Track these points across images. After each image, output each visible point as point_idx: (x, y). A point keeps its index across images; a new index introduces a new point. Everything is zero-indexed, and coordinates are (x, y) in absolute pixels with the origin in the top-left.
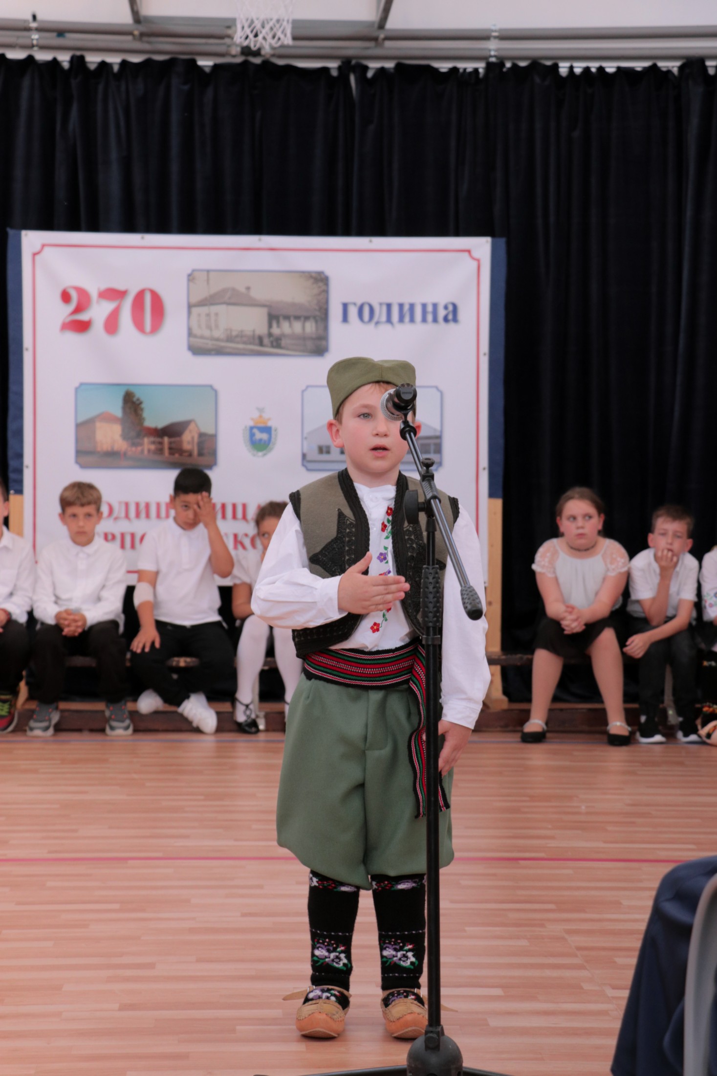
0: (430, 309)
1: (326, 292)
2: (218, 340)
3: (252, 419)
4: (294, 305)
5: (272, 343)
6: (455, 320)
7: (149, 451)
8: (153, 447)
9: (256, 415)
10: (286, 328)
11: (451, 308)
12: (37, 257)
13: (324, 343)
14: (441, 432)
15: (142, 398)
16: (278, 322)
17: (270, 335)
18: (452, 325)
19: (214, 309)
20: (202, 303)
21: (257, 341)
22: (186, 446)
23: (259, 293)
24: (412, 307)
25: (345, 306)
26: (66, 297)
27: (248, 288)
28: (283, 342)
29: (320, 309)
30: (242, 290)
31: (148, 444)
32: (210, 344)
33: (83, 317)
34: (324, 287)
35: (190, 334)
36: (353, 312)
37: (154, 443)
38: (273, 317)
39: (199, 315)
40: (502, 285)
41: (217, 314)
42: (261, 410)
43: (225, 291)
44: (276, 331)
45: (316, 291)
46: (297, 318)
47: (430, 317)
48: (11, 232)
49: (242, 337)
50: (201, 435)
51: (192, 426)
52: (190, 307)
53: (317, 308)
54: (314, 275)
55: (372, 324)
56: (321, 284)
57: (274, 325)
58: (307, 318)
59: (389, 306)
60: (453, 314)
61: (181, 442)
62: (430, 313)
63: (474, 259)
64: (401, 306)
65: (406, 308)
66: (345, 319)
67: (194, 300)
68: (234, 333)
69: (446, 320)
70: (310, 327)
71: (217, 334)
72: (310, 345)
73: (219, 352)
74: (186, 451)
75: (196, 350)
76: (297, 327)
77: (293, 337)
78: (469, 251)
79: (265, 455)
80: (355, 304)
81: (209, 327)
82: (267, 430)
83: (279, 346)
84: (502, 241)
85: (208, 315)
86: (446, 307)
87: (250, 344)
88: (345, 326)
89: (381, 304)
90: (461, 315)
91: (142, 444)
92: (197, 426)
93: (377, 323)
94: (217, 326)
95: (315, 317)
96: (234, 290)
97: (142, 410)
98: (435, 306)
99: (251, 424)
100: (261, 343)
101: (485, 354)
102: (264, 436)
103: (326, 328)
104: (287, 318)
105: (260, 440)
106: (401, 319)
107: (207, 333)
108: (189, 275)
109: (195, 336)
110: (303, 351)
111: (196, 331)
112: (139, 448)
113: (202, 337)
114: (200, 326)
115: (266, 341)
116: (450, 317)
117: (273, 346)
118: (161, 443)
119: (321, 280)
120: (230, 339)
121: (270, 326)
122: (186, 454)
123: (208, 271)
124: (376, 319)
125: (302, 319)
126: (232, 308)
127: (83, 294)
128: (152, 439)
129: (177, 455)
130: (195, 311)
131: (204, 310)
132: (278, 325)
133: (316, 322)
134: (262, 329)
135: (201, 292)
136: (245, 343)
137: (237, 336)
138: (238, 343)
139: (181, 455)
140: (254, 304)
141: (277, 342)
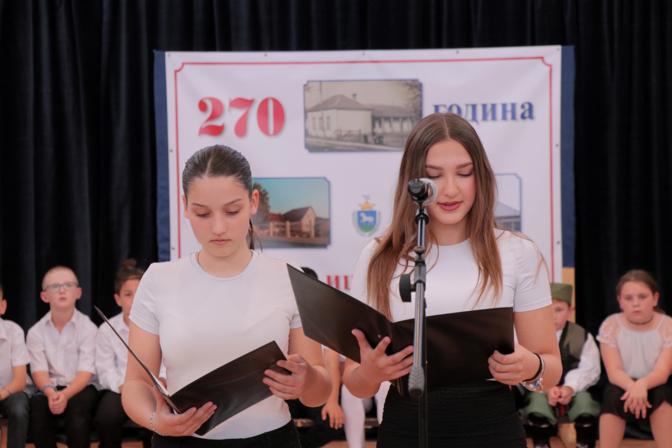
0: (509, 108)
1: (420, 96)
2: (330, 139)
3: (360, 205)
4: (393, 108)
5: (375, 140)
6: (531, 116)
7: (274, 233)
8: (277, 230)
9: (363, 201)
10: (386, 128)
11: (527, 107)
12: (179, 74)
14: (520, 212)
15: (268, 190)
16: (380, 123)
17: (374, 134)
18: (528, 121)
19: (326, 113)
20: (316, 109)
21: (363, 139)
22: (305, 229)
23: (363, 99)
24: (494, 106)
25: (437, 108)
26: (203, 106)
27: (355, 95)
28: (385, 140)
29: (416, 110)
30: (349, 96)
31: (273, 227)
32: (323, 143)
33: (217, 123)
34: (418, 93)
35: (307, 134)
37: (278, 226)
38: (376, 119)
39: (314, 119)
40: (572, 86)
41: (328, 118)
42: (367, 197)
43: (334, 98)
44: (378, 130)
45: (412, 96)
46: (396, 119)
47: (509, 115)
48: (157, 53)
49: (350, 136)
50: (317, 219)
51: (309, 212)
52: (306, 112)
53: (413, 110)
54: (409, 82)
56: (415, 90)
57: (377, 125)
58: (404, 119)
59: (474, 106)
60: (529, 112)
61: (300, 226)
62: (509, 112)
63: (546, 64)
64: (484, 106)
65: (489, 108)
67: (309, 106)
68: (343, 133)
69: (523, 117)
70: (407, 126)
71: (329, 134)
73: (331, 149)
75: (312, 148)
76: (396, 126)
77: (393, 135)
78: (542, 58)
79: (371, 235)
80: (445, 106)
81: (322, 129)
82: (372, 214)
83: (381, 143)
84: (571, 49)
85: (321, 118)
86: (523, 107)
87: (357, 141)
89: (467, 105)
90: (536, 112)
91: (268, 228)
92: (313, 212)
94: (329, 128)
95: (411, 118)
96: (342, 97)
97: (267, 199)
98: (513, 105)
99: (359, 209)
100: (366, 141)
101: (557, 145)
102: (370, 219)
104: (388, 119)
105: (367, 222)
106: (485, 118)
107: (320, 133)
108: (305, 86)
109: (311, 136)
111: (312, 132)
112: (266, 231)
113: (317, 137)
114: (314, 128)
115: (370, 139)
116: (527, 114)
117: (376, 144)
118: (284, 227)
119: (415, 86)
120: (340, 138)
121: (373, 126)
122: (305, 236)
123: (321, 82)
125: (401, 120)
126: (341, 112)
127: (217, 103)
128: (276, 223)
129: (297, 237)
130: (310, 115)
131: (318, 114)
132: (380, 126)
133: (412, 122)
134: (366, 129)
135: (315, 99)
136: (352, 141)
137: (346, 136)
138: (347, 141)
139: (300, 236)
140: (360, 108)
141: (379, 140)
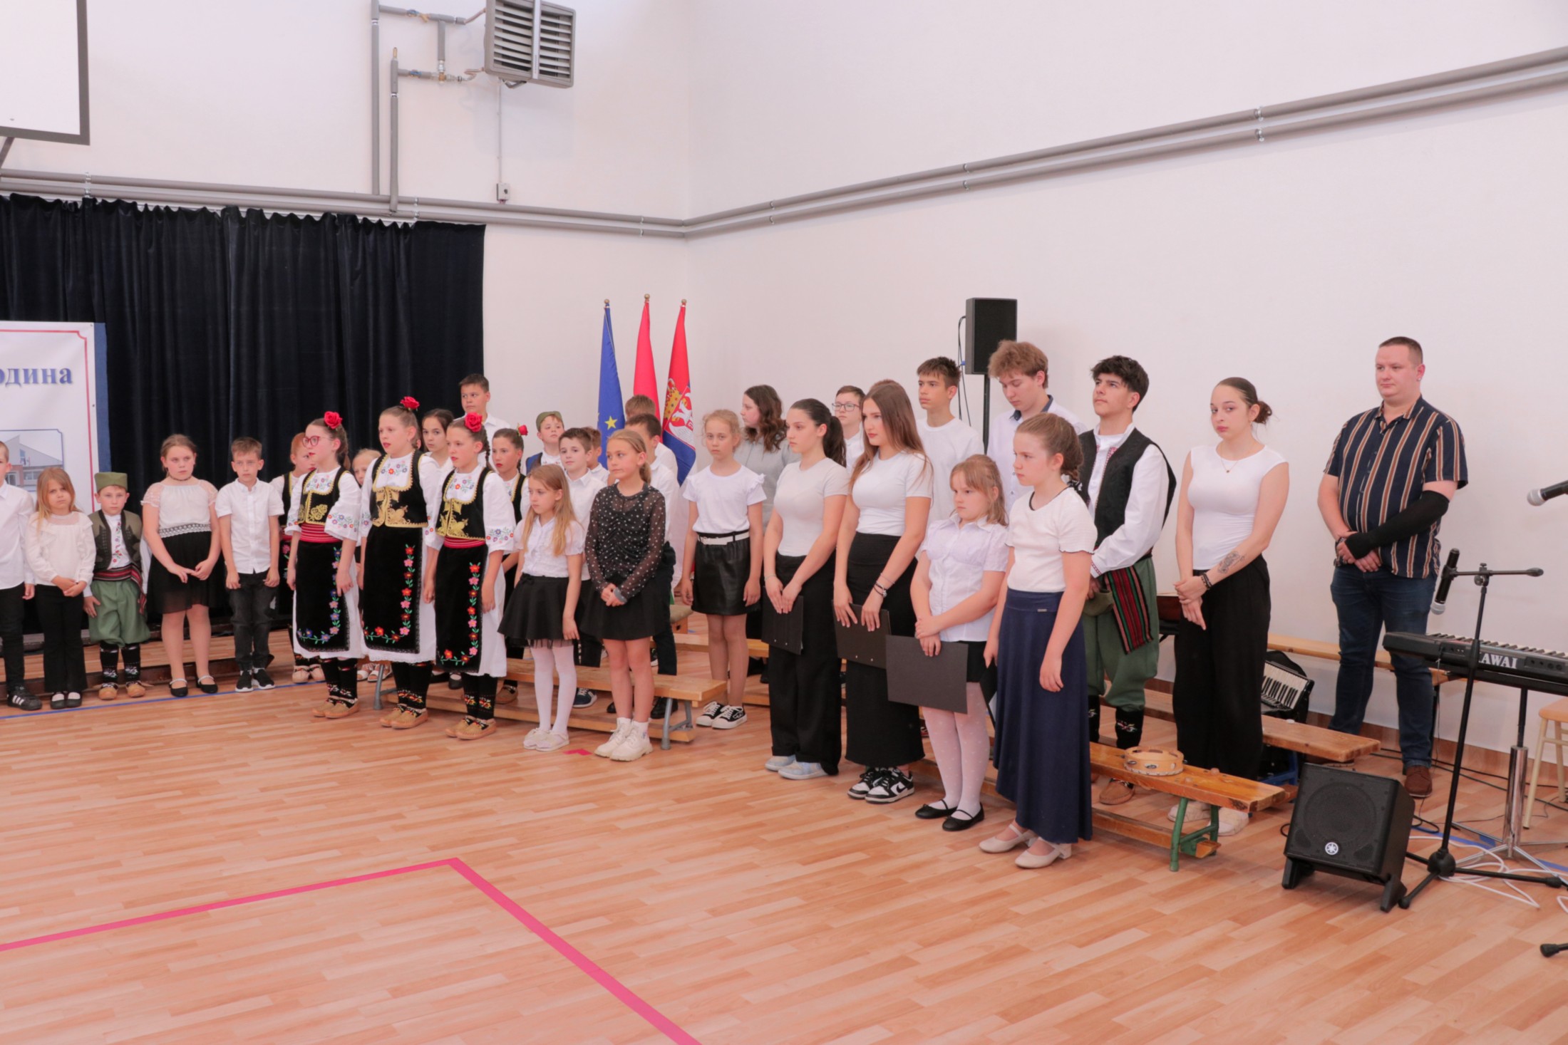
0: (49, 373)
6: (69, 381)
11: (65, 372)
14: (63, 462)
18: (67, 385)
24: (35, 371)
40: (104, 356)
47: (49, 380)
55: (4, 384)
59: (16, 371)
60: (67, 377)
62: (50, 377)
63: (81, 337)
64: (26, 371)
65: (30, 372)
69: (62, 381)
78: (77, 332)
84: (102, 325)
86: (62, 372)
89: (9, 370)
90: (74, 378)
93: (7, 384)
98: (53, 371)
101: (93, 406)
106: (27, 381)
116: (65, 379)
124: (6, 380)
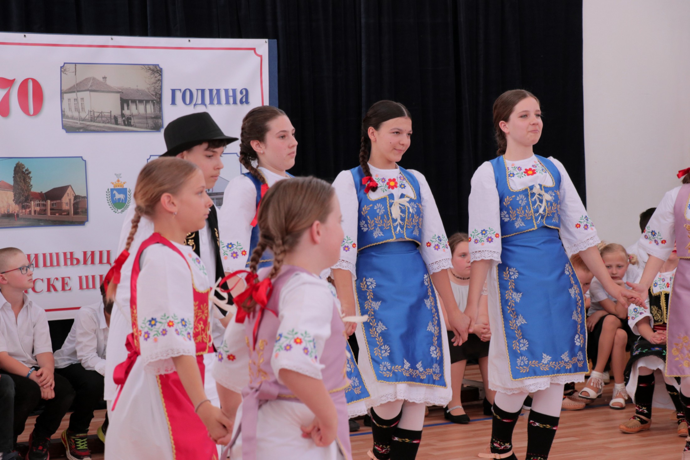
0: (231, 93)
1: (161, 80)
2: (84, 120)
3: (112, 183)
4: (138, 91)
5: (124, 121)
6: (247, 101)
7: (35, 211)
8: (38, 209)
9: (115, 180)
10: (133, 110)
11: (244, 93)
13: (160, 121)
16: (128, 106)
17: (123, 115)
18: (245, 105)
19: (80, 95)
20: (71, 90)
21: (113, 121)
22: (65, 207)
23: (114, 82)
24: (218, 92)
25: (173, 91)
27: (105, 78)
28: (132, 121)
29: (156, 94)
30: (101, 80)
31: (34, 206)
32: (79, 124)
34: (159, 77)
35: (63, 115)
36: (179, 95)
37: (39, 205)
38: (124, 102)
39: (69, 100)
40: (276, 75)
41: (82, 99)
42: (118, 176)
43: (87, 80)
44: (127, 112)
45: (153, 80)
46: (141, 101)
47: (231, 100)
49: (102, 117)
50: (76, 197)
51: (69, 191)
52: (62, 93)
53: (154, 94)
54: (151, 67)
55: (192, 106)
56: (157, 75)
57: (126, 107)
58: (147, 102)
59: (203, 91)
60: (245, 97)
61: (61, 203)
62: (231, 97)
63: (257, 55)
64: (211, 91)
65: (214, 93)
66: (173, 102)
67: (65, 88)
68: (96, 114)
69: (241, 102)
70: (150, 109)
71: (83, 115)
72: (150, 122)
73: (86, 130)
74: (64, 211)
75: (69, 129)
76: (141, 107)
77: (139, 116)
78: (254, 49)
79: (123, 211)
80: (180, 90)
81: (77, 110)
82: (124, 191)
83: (129, 124)
84: (275, 42)
85: (76, 100)
86: (241, 92)
87: (108, 123)
88: (173, 107)
89: (197, 90)
90: (250, 98)
91: (29, 207)
92: (73, 190)
93: (195, 105)
94: (83, 109)
95: (152, 101)
96: (94, 79)
97: (30, 178)
98: (234, 91)
99: (113, 187)
100: (117, 123)
102: (122, 196)
103: (161, 109)
104: (134, 101)
105: (119, 199)
106: (212, 102)
107: (76, 114)
108: (61, 67)
109: (68, 117)
110: (147, 128)
111: (68, 113)
112: (28, 210)
113: (72, 118)
114: (70, 109)
115: (120, 120)
116: (244, 100)
117: (125, 125)
118: (45, 205)
119: (157, 71)
120: (93, 119)
121: (122, 108)
122: (65, 213)
123: (76, 64)
124: (194, 102)
125: (144, 102)
126: (93, 94)
128: (38, 202)
129: (57, 215)
130: (66, 96)
131: (73, 96)
132: (128, 109)
133: (154, 105)
134: (117, 111)
135: (70, 81)
136: (103, 123)
137: (98, 117)
138: (100, 122)
139: (60, 214)
140: (110, 91)
141: (128, 121)
